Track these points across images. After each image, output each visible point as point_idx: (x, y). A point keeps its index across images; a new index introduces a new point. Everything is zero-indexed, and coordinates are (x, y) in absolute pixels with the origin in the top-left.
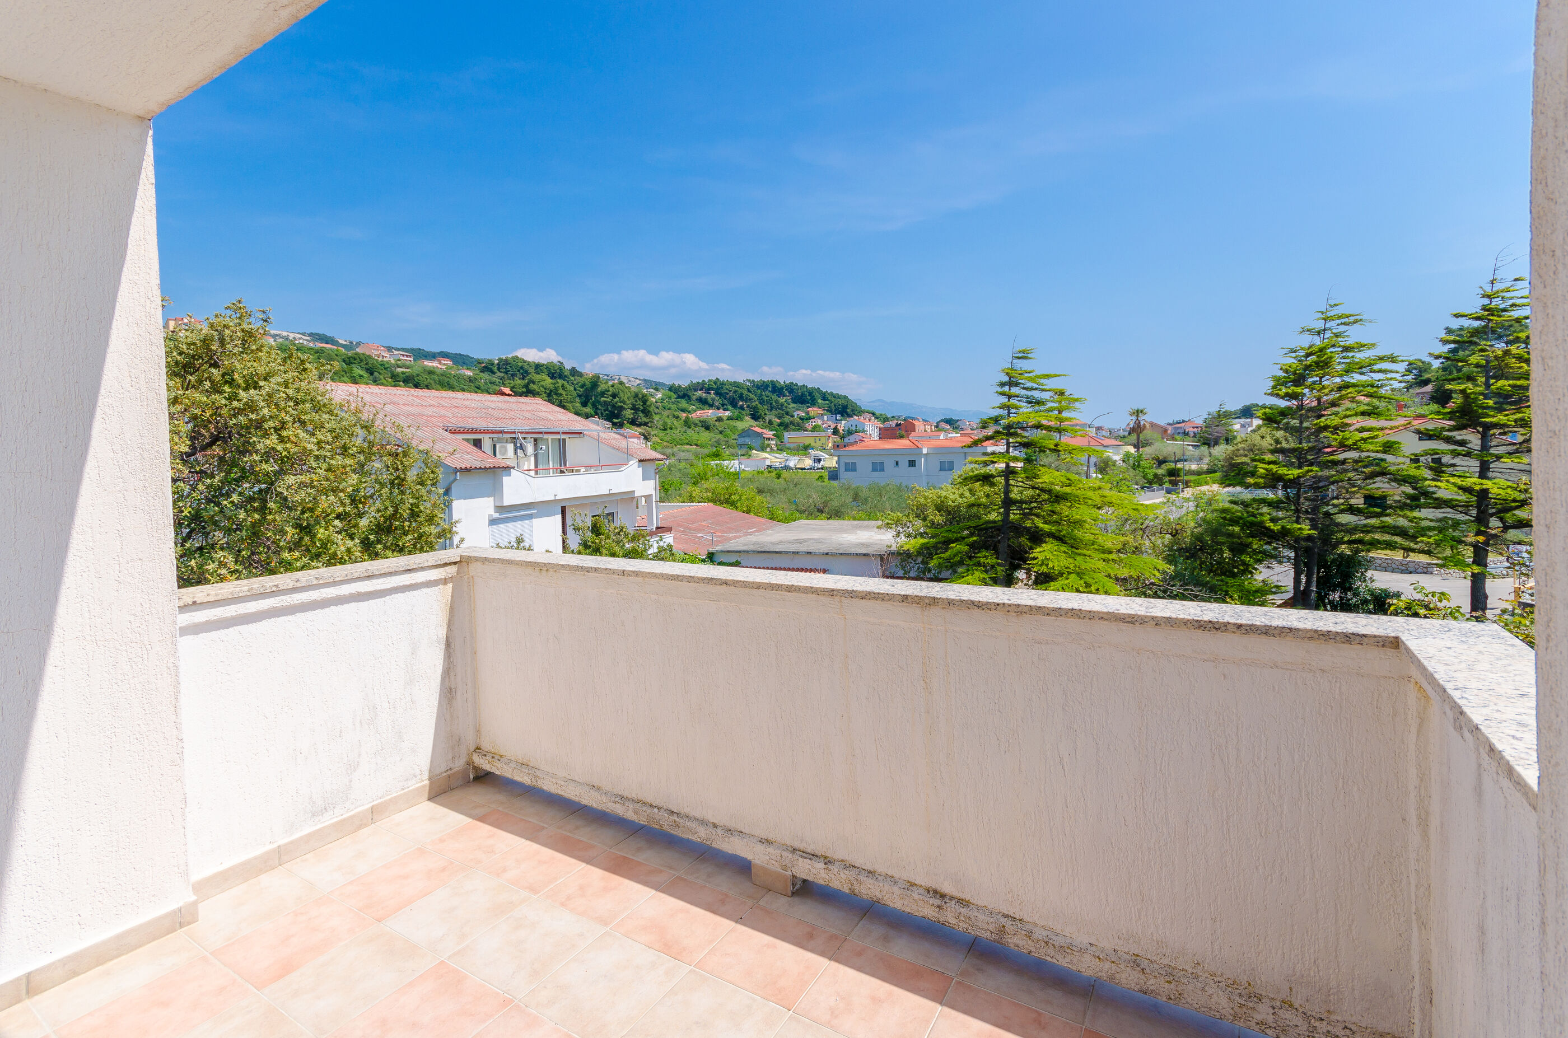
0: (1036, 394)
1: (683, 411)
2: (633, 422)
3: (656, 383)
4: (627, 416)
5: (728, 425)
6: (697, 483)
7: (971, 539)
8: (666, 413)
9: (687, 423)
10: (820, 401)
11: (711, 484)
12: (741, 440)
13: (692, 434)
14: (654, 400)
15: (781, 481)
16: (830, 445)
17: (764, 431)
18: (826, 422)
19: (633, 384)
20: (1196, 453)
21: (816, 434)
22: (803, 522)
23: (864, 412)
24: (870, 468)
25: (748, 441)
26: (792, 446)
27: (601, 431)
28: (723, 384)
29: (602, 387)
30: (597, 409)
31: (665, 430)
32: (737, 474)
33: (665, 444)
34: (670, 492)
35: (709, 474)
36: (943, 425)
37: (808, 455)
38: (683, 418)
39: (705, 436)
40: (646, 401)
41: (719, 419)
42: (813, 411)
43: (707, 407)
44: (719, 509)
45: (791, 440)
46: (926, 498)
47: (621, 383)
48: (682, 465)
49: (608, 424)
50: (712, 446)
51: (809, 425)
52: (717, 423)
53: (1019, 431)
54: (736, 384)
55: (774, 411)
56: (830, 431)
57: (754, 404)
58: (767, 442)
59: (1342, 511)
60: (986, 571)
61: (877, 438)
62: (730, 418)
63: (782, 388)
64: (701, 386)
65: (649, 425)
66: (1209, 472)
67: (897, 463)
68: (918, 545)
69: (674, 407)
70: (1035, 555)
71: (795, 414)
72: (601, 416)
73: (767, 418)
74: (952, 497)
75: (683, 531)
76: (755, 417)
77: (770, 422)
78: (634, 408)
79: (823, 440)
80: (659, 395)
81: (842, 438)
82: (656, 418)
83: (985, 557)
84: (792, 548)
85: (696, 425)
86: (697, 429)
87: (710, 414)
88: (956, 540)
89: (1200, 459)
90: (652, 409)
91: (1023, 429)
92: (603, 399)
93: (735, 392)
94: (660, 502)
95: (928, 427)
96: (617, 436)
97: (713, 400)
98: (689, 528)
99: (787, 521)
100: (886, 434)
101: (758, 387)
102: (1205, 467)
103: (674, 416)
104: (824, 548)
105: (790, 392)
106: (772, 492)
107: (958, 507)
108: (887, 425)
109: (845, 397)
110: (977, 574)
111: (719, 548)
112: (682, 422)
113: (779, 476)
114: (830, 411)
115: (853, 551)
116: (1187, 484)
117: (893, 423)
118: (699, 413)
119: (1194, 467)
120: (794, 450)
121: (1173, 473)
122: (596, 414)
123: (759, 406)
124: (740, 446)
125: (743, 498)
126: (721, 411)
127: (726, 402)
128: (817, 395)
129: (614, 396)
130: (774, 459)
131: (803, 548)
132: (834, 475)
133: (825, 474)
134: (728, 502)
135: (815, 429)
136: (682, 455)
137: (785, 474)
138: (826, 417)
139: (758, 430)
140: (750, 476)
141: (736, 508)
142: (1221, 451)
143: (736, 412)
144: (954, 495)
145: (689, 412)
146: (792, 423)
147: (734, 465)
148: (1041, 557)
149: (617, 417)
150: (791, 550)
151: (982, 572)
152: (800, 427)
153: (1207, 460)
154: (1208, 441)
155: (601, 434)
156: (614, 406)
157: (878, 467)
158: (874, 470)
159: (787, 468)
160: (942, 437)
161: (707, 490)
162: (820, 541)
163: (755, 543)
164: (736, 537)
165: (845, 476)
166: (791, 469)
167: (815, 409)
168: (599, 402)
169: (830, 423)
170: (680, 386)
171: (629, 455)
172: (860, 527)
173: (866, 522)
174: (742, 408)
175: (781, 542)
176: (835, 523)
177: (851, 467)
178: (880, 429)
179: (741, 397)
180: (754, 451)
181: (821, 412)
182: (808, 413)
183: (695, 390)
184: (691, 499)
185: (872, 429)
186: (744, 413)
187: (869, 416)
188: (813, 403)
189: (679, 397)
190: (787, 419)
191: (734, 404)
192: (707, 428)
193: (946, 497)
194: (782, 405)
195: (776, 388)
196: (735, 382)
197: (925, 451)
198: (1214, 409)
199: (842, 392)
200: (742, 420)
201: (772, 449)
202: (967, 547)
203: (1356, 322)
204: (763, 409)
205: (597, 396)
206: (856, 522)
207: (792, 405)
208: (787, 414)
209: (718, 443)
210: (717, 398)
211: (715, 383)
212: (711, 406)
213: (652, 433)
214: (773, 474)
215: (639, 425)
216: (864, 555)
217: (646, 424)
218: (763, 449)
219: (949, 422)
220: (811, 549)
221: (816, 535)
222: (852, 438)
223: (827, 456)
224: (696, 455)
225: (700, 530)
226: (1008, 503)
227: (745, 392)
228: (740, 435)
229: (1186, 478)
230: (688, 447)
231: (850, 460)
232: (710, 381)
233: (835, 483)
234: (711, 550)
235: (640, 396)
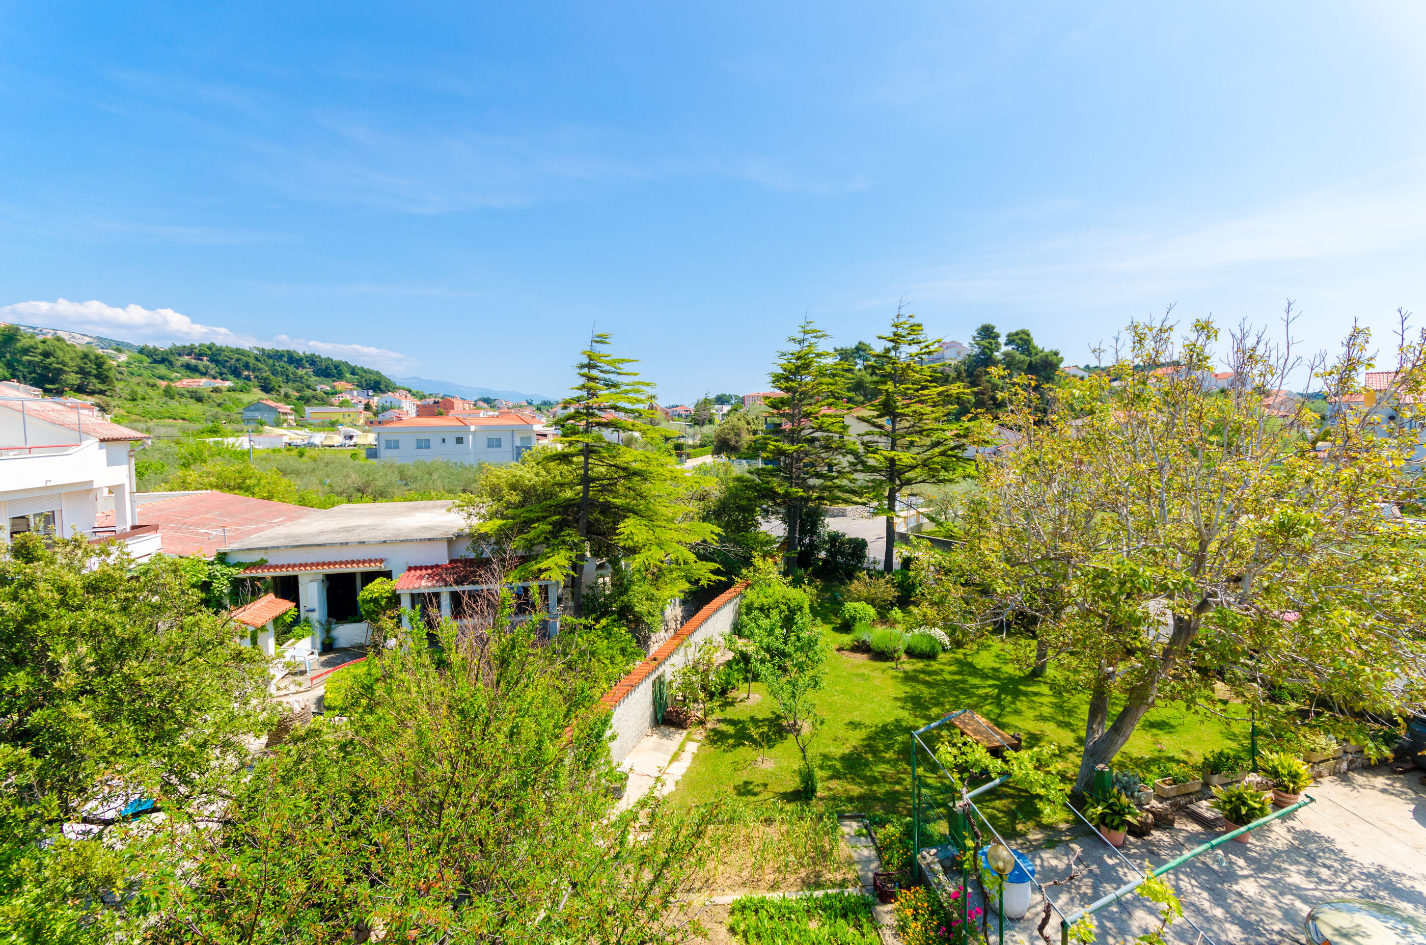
0: (613, 377)
1: (162, 378)
2: (80, 389)
3: (118, 343)
4: (70, 381)
5: (230, 397)
6: (189, 464)
7: (554, 518)
8: (135, 380)
9: (168, 393)
10: (348, 375)
11: (215, 466)
12: (248, 414)
13: (175, 405)
14: (115, 363)
15: (304, 459)
16: (362, 421)
17: (279, 404)
18: (357, 397)
19: (81, 343)
20: (690, 431)
21: (344, 409)
22: (346, 506)
23: (398, 389)
24: (415, 445)
25: (258, 415)
26: (316, 422)
27: (28, 400)
28: (220, 350)
29: (24, 342)
30: (15, 370)
31: (134, 400)
32: (248, 453)
33: (134, 417)
34: (146, 477)
35: (206, 454)
36: (481, 404)
37: (338, 432)
38: (163, 387)
39: (196, 409)
40: (103, 363)
41: (216, 390)
42: (340, 385)
43: (197, 375)
44: (227, 496)
45: (314, 416)
46: (498, 478)
47: (59, 339)
48: (162, 444)
49: (38, 391)
50: (206, 420)
51: (334, 400)
52: (213, 395)
53: (596, 412)
54: (238, 351)
55: (290, 384)
56: (361, 407)
57: (264, 375)
58: (282, 417)
59: (812, 477)
60: (571, 549)
61: (414, 415)
62: (230, 390)
63: (301, 359)
64: (190, 351)
65: (108, 393)
66: (703, 446)
67: (444, 440)
68: (496, 528)
69: (147, 373)
70: (622, 530)
71: (318, 388)
72: (24, 380)
73: (283, 391)
74: (528, 476)
75: (175, 528)
76: (266, 388)
77: (287, 396)
78: (82, 371)
79: (353, 416)
80: (123, 358)
81: (376, 414)
82: (119, 385)
83: (569, 535)
84: (339, 538)
85: (182, 396)
86: (183, 400)
87: (203, 383)
88: (538, 520)
89: (693, 436)
90: (111, 374)
91: (600, 409)
92: (25, 358)
93: (238, 360)
94: (138, 491)
95: (466, 406)
96: (59, 407)
97: (206, 367)
98: (186, 524)
99: (323, 506)
100: (423, 411)
101: (270, 357)
102: (698, 442)
103: (148, 384)
104: (380, 536)
105: (311, 365)
106: (297, 473)
107: (534, 486)
108: (424, 402)
109: (378, 373)
110: (563, 552)
111: (235, 546)
112: (161, 391)
113: (301, 455)
114: (360, 385)
115: (415, 536)
116: (689, 456)
117: (431, 401)
118: (186, 382)
119: (690, 442)
120: (319, 426)
121: (678, 447)
122: (14, 376)
123: (272, 377)
124: (247, 421)
125: (263, 482)
126: (219, 380)
127: (225, 370)
128: (344, 369)
129: (46, 355)
130: (293, 436)
131: (354, 537)
132: (372, 453)
133: (363, 453)
134: (242, 487)
135: (342, 404)
136: (162, 431)
137: (309, 452)
138: (355, 393)
139: (270, 403)
140: (264, 455)
141: (253, 494)
142: (708, 430)
143: (240, 383)
144: (529, 475)
145: (171, 380)
146: (314, 397)
147: (243, 442)
148: (627, 532)
149: (52, 382)
150: (339, 540)
151: (567, 550)
152: (323, 402)
153: (699, 437)
154: (698, 422)
155: (26, 403)
156: (46, 368)
157: (423, 444)
158: (419, 447)
159: (311, 445)
160: (481, 415)
161: (209, 474)
162: (373, 528)
163: (287, 536)
164: (257, 530)
165: (386, 455)
166: (316, 446)
167: (343, 383)
168: (19, 362)
169: (360, 398)
170: (156, 349)
171: (82, 433)
172: (417, 509)
173: (422, 503)
174: (248, 378)
175: (322, 532)
176: (383, 506)
177: (393, 445)
178: (418, 406)
179: (247, 366)
180: (267, 427)
181: (349, 386)
182: (334, 387)
183: (180, 355)
184: (184, 485)
185: (409, 406)
186: (250, 383)
187: (404, 393)
188: (340, 376)
189: (155, 361)
190: (308, 393)
191: (236, 373)
192: (199, 399)
193: (521, 476)
194: (301, 378)
195: (293, 360)
196: (237, 349)
197: (472, 428)
198: (702, 397)
199: (374, 368)
200: (248, 391)
201: (289, 424)
202: (550, 527)
203: (822, 336)
204: (275, 380)
205: (15, 354)
206: (411, 503)
207: (314, 378)
208: (308, 387)
209: (215, 418)
210: (212, 366)
211: (210, 348)
212: (204, 374)
213: (113, 403)
214: (295, 452)
215: (92, 393)
216: (430, 540)
217: (102, 392)
218: (278, 424)
219: (487, 401)
220: (364, 538)
221: (366, 521)
222: (388, 415)
223: (360, 433)
224: (184, 431)
225: (202, 525)
226: (586, 480)
227: (252, 361)
228: (247, 409)
229: (688, 451)
230: (171, 421)
231: (392, 438)
232: (201, 345)
233: (373, 462)
234: (222, 549)
235: (92, 357)
